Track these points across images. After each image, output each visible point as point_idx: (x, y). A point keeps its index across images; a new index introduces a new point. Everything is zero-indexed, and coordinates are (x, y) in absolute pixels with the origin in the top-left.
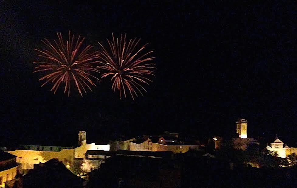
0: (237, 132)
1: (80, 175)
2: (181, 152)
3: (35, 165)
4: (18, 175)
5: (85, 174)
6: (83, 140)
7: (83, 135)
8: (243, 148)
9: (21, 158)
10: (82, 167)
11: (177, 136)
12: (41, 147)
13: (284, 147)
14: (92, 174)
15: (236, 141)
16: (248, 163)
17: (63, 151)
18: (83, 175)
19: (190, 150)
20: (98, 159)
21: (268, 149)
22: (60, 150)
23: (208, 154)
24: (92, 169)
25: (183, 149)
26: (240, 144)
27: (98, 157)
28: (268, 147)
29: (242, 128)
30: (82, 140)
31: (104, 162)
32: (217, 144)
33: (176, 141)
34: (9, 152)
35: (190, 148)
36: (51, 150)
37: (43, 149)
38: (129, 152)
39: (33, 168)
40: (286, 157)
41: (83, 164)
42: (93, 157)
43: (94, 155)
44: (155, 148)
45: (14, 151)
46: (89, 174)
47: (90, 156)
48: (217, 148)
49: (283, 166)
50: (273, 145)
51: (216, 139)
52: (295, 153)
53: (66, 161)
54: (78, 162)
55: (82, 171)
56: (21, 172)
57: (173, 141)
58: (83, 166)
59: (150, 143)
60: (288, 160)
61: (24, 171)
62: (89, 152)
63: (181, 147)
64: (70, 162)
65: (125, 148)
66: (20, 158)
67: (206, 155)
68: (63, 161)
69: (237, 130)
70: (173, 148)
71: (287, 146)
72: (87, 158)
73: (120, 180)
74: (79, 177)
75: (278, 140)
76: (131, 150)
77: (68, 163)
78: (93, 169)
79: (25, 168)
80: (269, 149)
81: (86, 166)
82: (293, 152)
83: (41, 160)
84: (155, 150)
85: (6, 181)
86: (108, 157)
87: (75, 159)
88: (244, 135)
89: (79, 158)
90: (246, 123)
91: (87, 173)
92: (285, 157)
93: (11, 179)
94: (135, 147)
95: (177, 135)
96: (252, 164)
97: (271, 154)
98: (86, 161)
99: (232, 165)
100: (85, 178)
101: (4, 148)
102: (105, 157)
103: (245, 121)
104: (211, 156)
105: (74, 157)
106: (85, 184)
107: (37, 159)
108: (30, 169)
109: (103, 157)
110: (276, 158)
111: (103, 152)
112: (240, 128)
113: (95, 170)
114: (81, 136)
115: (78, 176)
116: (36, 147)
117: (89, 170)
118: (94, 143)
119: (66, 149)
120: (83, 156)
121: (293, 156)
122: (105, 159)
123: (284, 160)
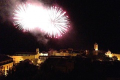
3: (20, 61)
4: (14, 65)
6: (38, 52)
8: (97, 54)
11: (73, 50)
14: (41, 64)
16: (98, 60)
22: (29, 56)
23: (84, 56)
24: (41, 62)
25: (75, 55)
26: (95, 53)
32: (87, 53)
37: (23, 56)
45: (12, 56)
47: (41, 58)
54: (36, 60)
59: (63, 53)
61: (16, 64)
64: (33, 60)
66: (14, 59)
71: (112, 53)
74: (37, 66)
75: (109, 51)
76: (56, 55)
80: (106, 54)
81: (39, 62)
83: (22, 60)
88: (97, 49)
90: (98, 45)
93: (11, 67)
99: (92, 60)
101: (8, 55)
105: (35, 58)
110: (108, 58)
111: (45, 56)
112: (95, 47)
116: (20, 54)
119: (32, 55)
120: (38, 58)
121: (114, 57)
122: (46, 59)
123: (111, 58)
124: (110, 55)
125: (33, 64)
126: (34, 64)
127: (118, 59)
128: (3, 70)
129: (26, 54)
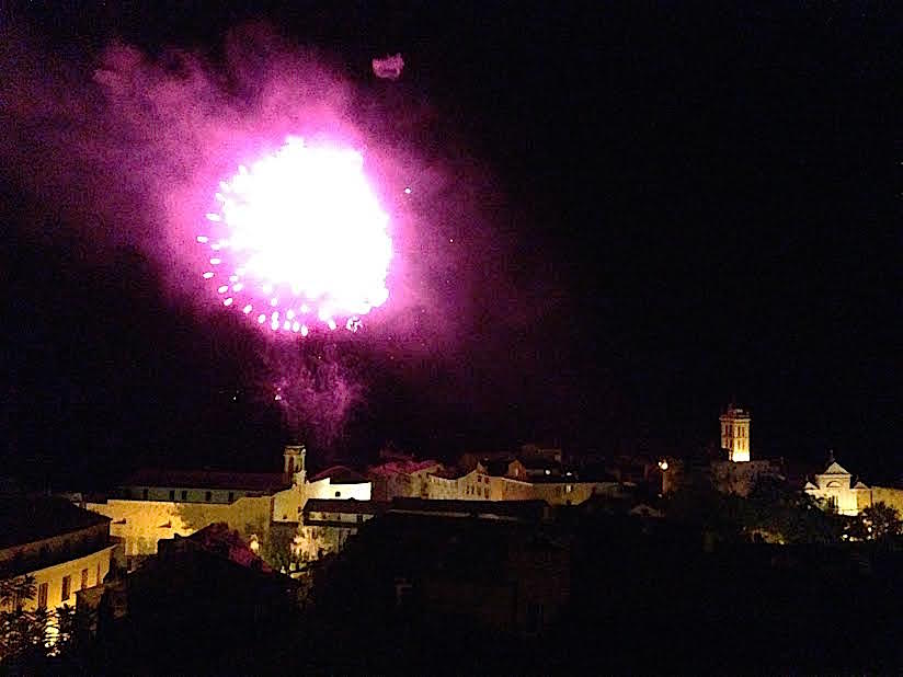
0: (724, 447)
1: (287, 568)
2: (569, 502)
3: (162, 542)
4: (115, 571)
5: (302, 566)
6: (297, 471)
7: (297, 456)
8: (741, 489)
9: (124, 522)
10: (293, 547)
11: (558, 458)
12: (178, 491)
13: (852, 487)
14: (319, 564)
15: (720, 470)
16: (754, 533)
17: (243, 501)
18: (298, 570)
19: (595, 496)
20: (338, 524)
21: (809, 492)
22: (231, 500)
23: (643, 506)
24: (321, 550)
25: (576, 493)
26: (731, 479)
27: (339, 518)
28: (809, 485)
29: (736, 434)
30: (294, 470)
31: (354, 531)
32: (670, 478)
33: (555, 471)
34: (90, 507)
35: (594, 489)
36: (208, 498)
37: (184, 498)
38: (424, 503)
39: (156, 551)
40: (859, 514)
41: (297, 540)
42: (324, 517)
43: (327, 514)
44: (497, 490)
45: (106, 503)
46: (313, 565)
47: (317, 516)
48: (669, 490)
49: (851, 539)
50: (823, 479)
51: (665, 466)
52: (882, 503)
53: (250, 529)
55: (295, 559)
56: (122, 564)
57: (548, 472)
58: (295, 544)
59: (484, 476)
60: (865, 521)
61: (130, 559)
62: (314, 504)
63: (569, 488)
64: (260, 534)
65: (415, 494)
66: (119, 523)
67: (637, 510)
68: (241, 529)
69: (723, 440)
70: (546, 492)
71: (860, 484)
72: (307, 523)
73: (400, 582)
74: (286, 577)
75: (836, 467)
76: (430, 497)
77: (255, 536)
78: (325, 553)
79: (135, 552)
80: (812, 490)
81: (306, 545)
82: (877, 500)
83: (180, 528)
84: (497, 496)
85: (80, 589)
86: (366, 517)
87: (273, 524)
88: (741, 454)
89: (287, 520)
90: (748, 420)
91: (308, 563)
92: (855, 513)
93: (95, 585)
94: (443, 489)
95: (557, 453)
96: (766, 534)
97: (817, 504)
98: (304, 529)
99: (709, 538)
100: (301, 577)
101: (76, 495)
102: (360, 518)
103: (744, 413)
104: (651, 511)
105: (271, 518)
106: (302, 595)
107: (169, 526)
108: (148, 553)
109: (352, 518)
110: (830, 516)
111: (352, 505)
112: (730, 435)
113: (331, 554)
114: (292, 459)
115: (283, 571)
116: (165, 491)
117: (313, 555)
118: (328, 480)
119: (249, 495)
120: (294, 516)
121: (877, 512)
122: (359, 524)
123: (855, 523)
125: (259, 561)
126: (268, 562)
128: (31, 605)
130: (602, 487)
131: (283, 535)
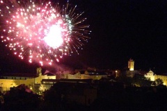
0: (128, 67)
1: (38, 93)
2: (97, 79)
3: (11, 88)
6: (40, 73)
7: (40, 70)
8: (132, 76)
10: (39, 89)
11: (95, 70)
12: (14, 77)
13: (154, 75)
14: (46, 92)
15: (128, 72)
16: (134, 84)
17: (28, 79)
19: (102, 78)
20: (49, 84)
22: (25, 79)
25: (98, 77)
26: (130, 74)
29: (131, 65)
31: (52, 85)
32: (118, 74)
33: (94, 73)
35: (102, 76)
36: (21, 79)
37: (15, 79)
41: (40, 87)
42: (46, 83)
44: (82, 77)
47: (44, 82)
48: (117, 76)
50: (148, 74)
52: (160, 78)
53: (30, 85)
55: (40, 91)
59: (80, 74)
60: (156, 82)
62: (43, 80)
64: (32, 86)
65: (65, 78)
67: (111, 80)
68: (28, 85)
70: (93, 77)
74: (38, 95)
75: (151, 71)
76: (68, 79)
79: (5, 90)
80: (146, 76)
81: (42, 88)
83: (14, 85)
88: (132, 69)
89: (38, 83)
90: (134, 62)
91: (43, 92)
92: (154, 81)
94: (71, 77)
97: (147, 79)
98: (42, 85)
99: (125, 85)
100: (41, 95)
105: (34, 83)
107: (12, 85)
108: (8, 90)
109: (52, 83)
110: (149, 81)
113: (48, 90)
114: (38, 71)
116: (11, 77)
117: (44, 90)
118: (47, 75)
119: (30, 78)
120: (40, 82)
121: (159, 80)
122: (54, 84)
123: (154, 83)
124: (151, 77)
125: (32, 92)
126: (34, 92)
127: (164, 84)
129: (20, 76)
130: (104, 76)
131: (37, 86)
